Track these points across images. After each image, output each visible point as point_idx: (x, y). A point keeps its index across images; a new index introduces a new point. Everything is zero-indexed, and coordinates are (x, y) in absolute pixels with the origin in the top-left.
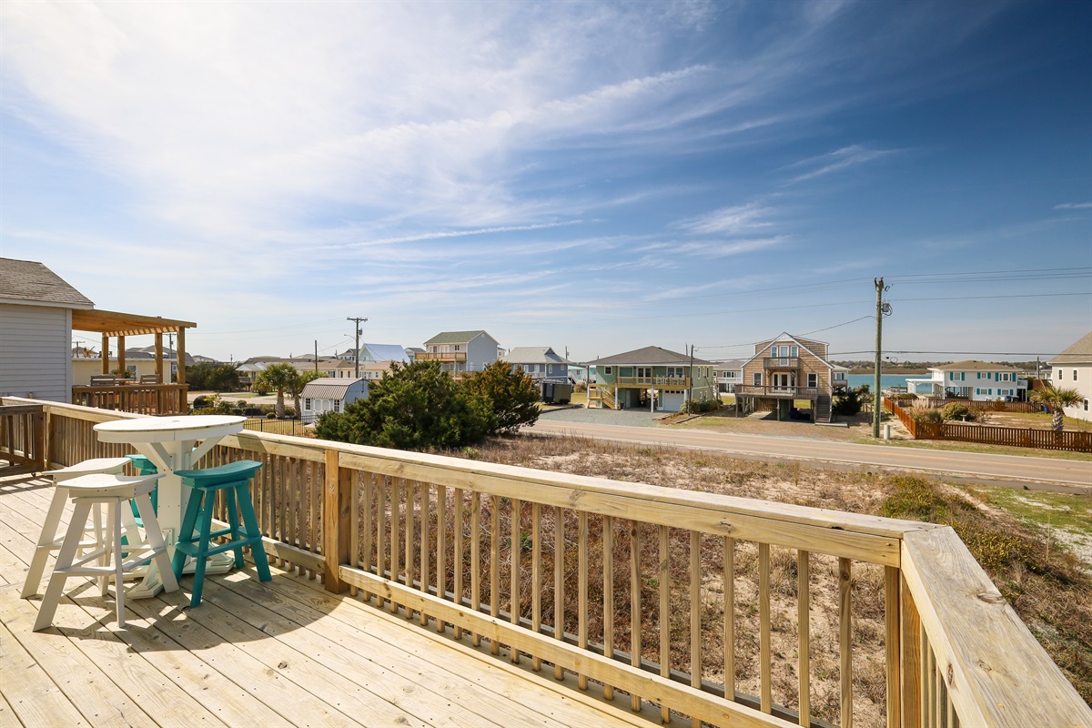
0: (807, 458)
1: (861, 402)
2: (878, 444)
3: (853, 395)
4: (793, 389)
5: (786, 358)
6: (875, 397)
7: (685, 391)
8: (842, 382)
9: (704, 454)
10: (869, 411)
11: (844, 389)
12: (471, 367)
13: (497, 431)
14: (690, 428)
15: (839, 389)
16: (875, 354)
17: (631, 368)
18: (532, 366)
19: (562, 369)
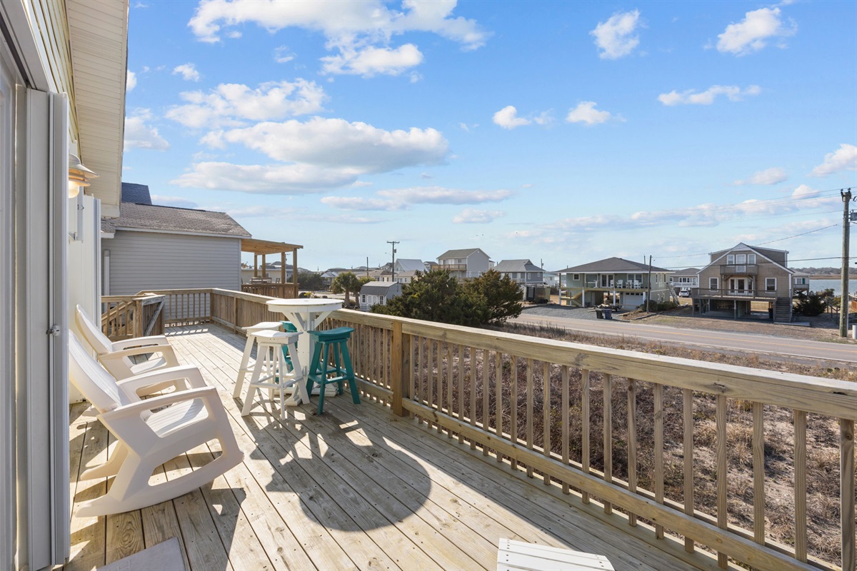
0: (766, 352)
1: (825, 305)
2: (848, 343)
3: (815, 298)
4: (750, 292)
5: (743, 265)
6: (842, 300)
7: (644, 293)
8: (803, 286)
9: (663, 344)
10: (834, 312)
11: (805, 293)
12: (469, 275)
13: (490, 321)
14: (649, 324)
15: (800, 293)
16: (841, 260)
17: (596, 275)
18: (515, 273)
19: (539, 275)
